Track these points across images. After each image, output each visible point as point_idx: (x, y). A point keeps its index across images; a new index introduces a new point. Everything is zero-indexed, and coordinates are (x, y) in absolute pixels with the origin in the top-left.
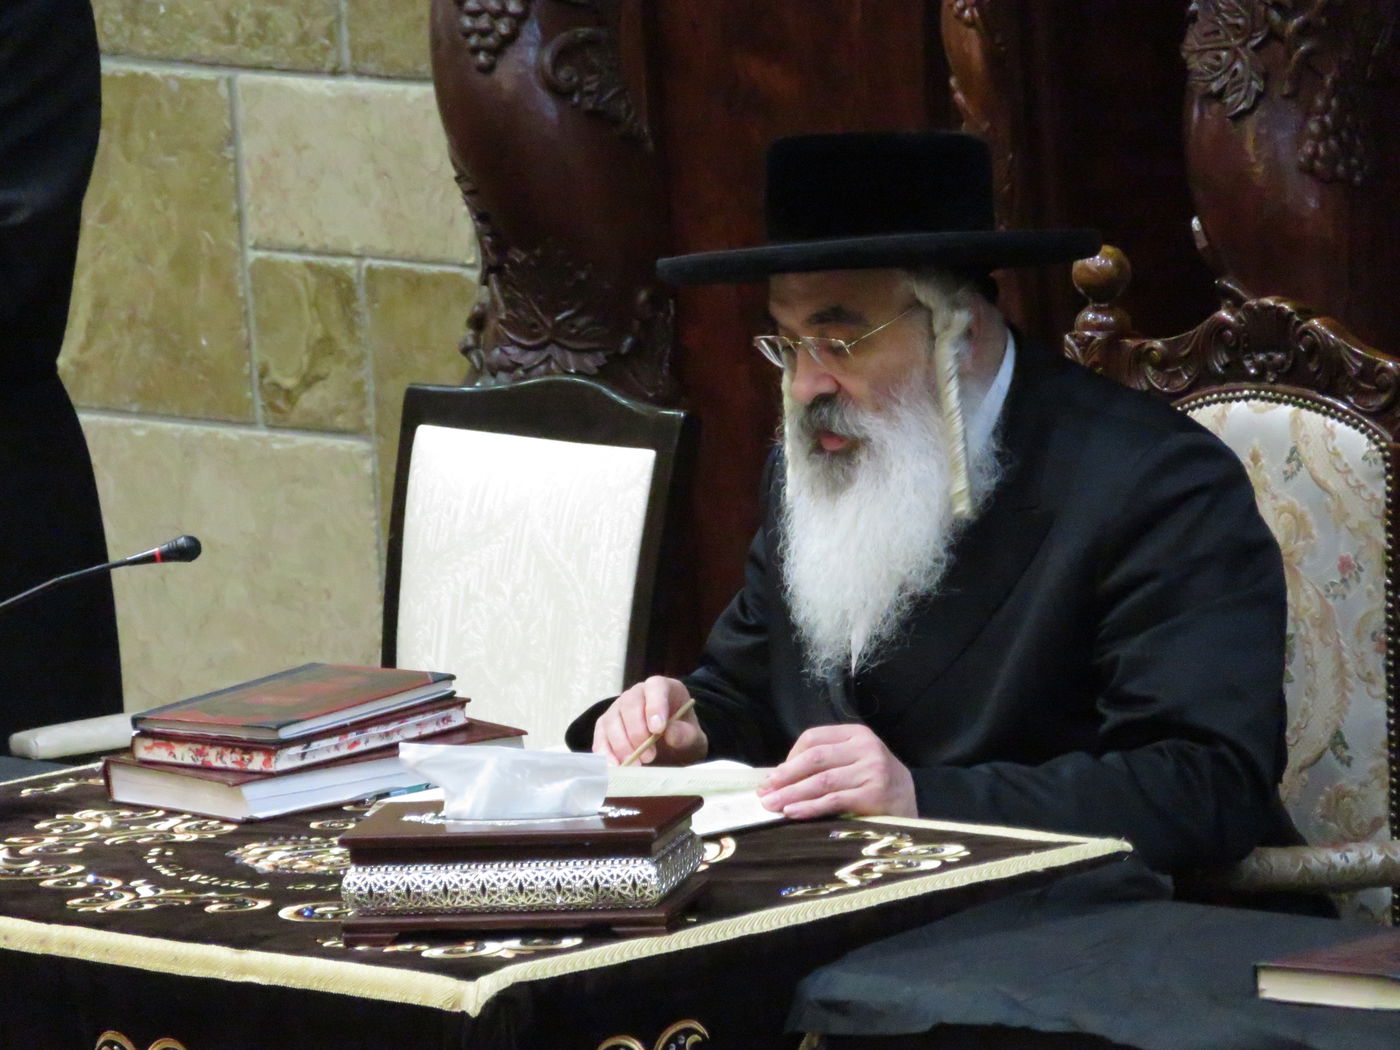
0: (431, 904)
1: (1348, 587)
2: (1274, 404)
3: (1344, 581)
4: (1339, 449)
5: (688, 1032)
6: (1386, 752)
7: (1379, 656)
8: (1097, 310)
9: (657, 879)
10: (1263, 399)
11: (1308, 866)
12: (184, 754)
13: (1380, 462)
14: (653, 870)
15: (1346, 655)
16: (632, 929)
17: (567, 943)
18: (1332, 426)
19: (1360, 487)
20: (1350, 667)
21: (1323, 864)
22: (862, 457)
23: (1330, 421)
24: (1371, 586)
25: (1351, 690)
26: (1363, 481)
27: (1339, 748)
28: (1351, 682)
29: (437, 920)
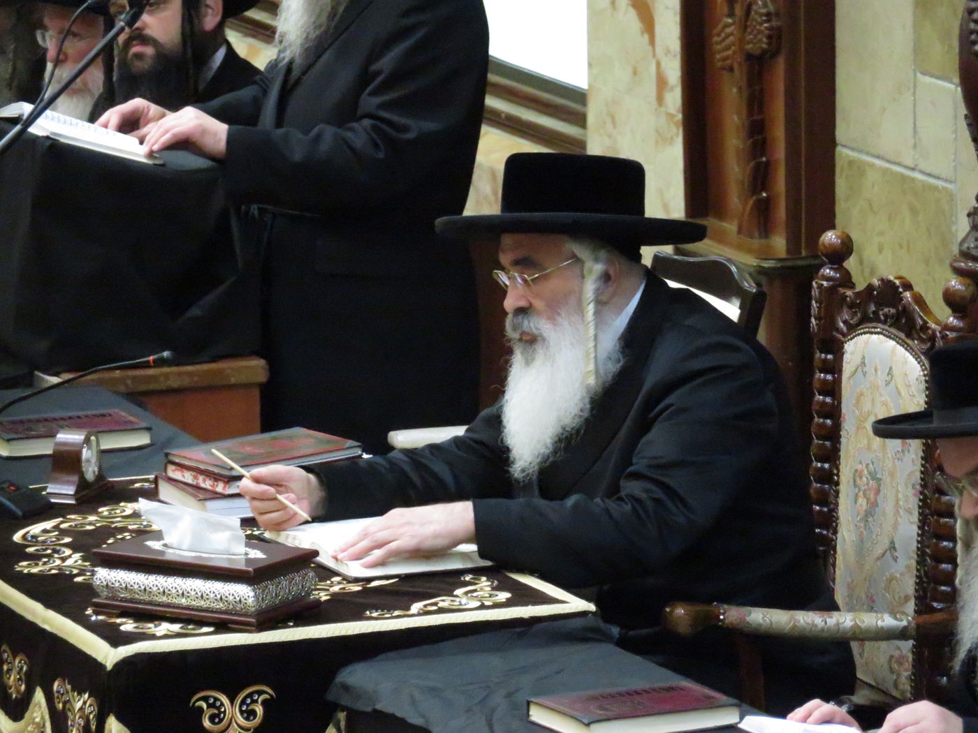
0: (137, 596)
1: (904, 454)
2: (888, 339)
3: (903, 451)
4: (908, 372)
5: (260, 693)
6: (916, 556)
7: (915, 498)
8: (831, 269)
9: (253, 599)
10: (884, 335)
11: (797, 624)
12: (188, 477)
13: (923, 383)
14: (252, 594)
15: (900, 496)
16: (241, 627)
17: (205, 629)
18: (908, 357)
19: (914, 396)
20: (901, 503)
21: (808, 624)
22: (540, 349)
23: (908, 354)
24: (914, 456)
25: (901, 517)
26: (915, 393)
27: (892, 550)
28: (901, 512)
29: (140, 606)
